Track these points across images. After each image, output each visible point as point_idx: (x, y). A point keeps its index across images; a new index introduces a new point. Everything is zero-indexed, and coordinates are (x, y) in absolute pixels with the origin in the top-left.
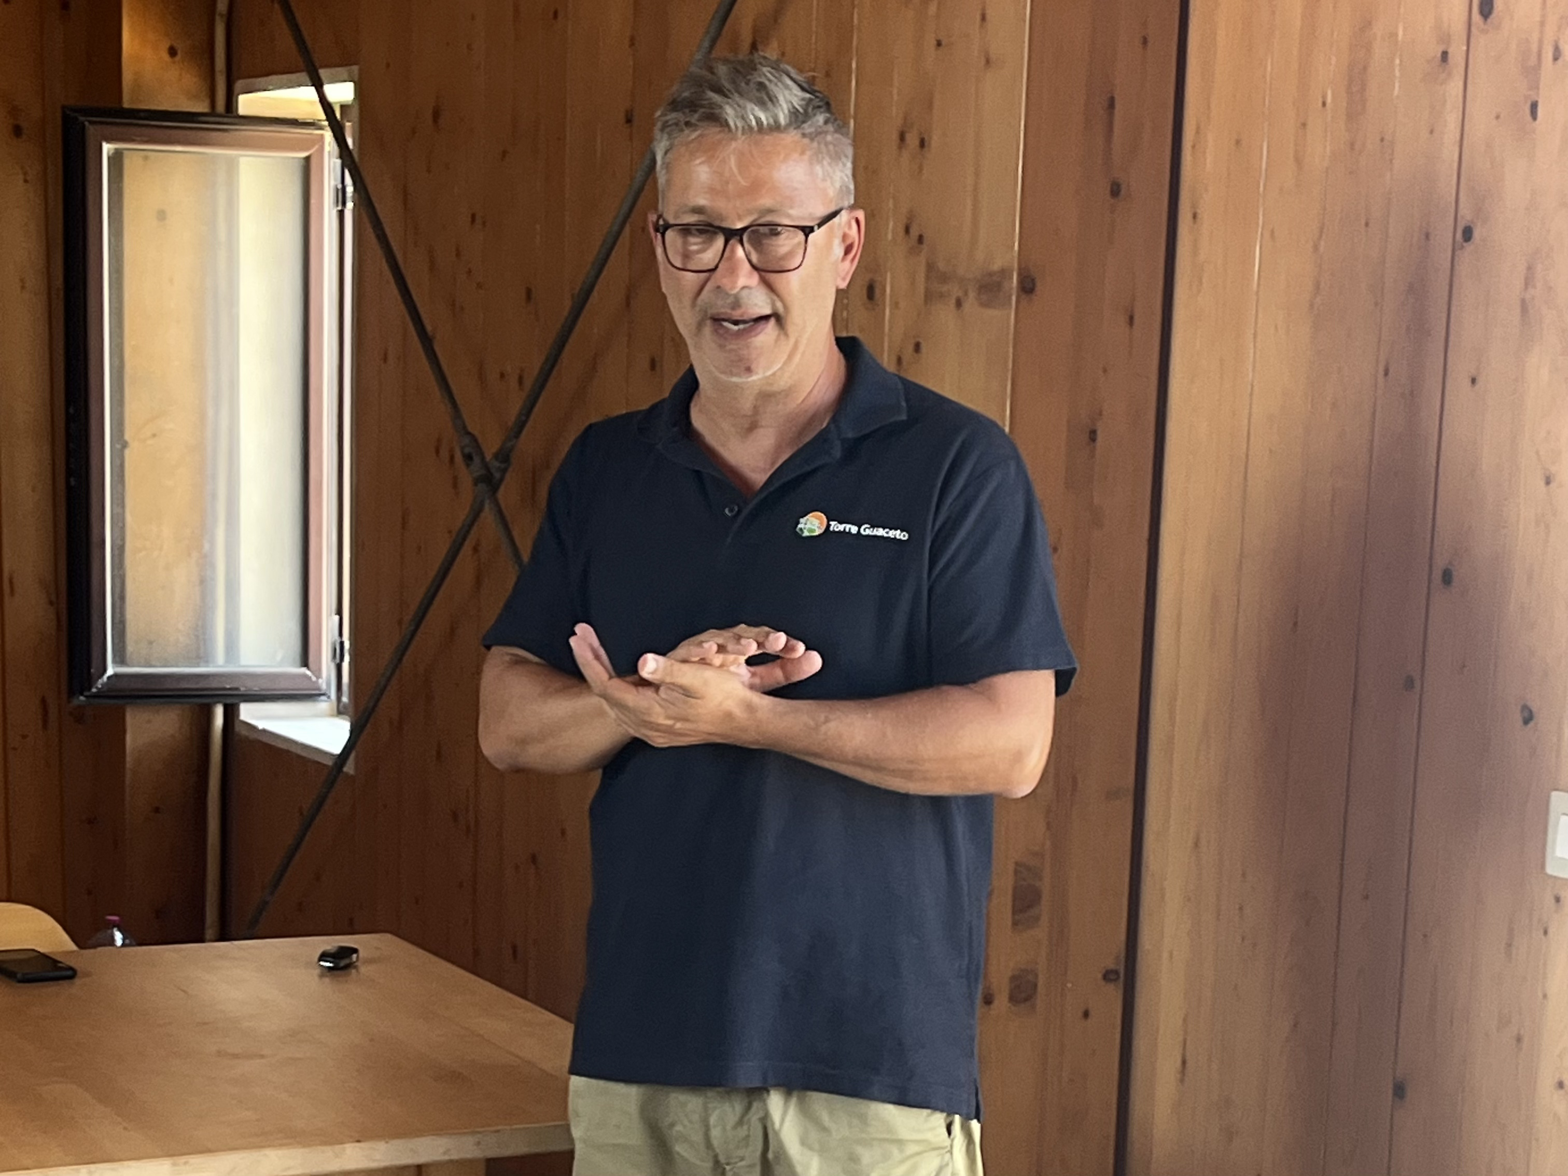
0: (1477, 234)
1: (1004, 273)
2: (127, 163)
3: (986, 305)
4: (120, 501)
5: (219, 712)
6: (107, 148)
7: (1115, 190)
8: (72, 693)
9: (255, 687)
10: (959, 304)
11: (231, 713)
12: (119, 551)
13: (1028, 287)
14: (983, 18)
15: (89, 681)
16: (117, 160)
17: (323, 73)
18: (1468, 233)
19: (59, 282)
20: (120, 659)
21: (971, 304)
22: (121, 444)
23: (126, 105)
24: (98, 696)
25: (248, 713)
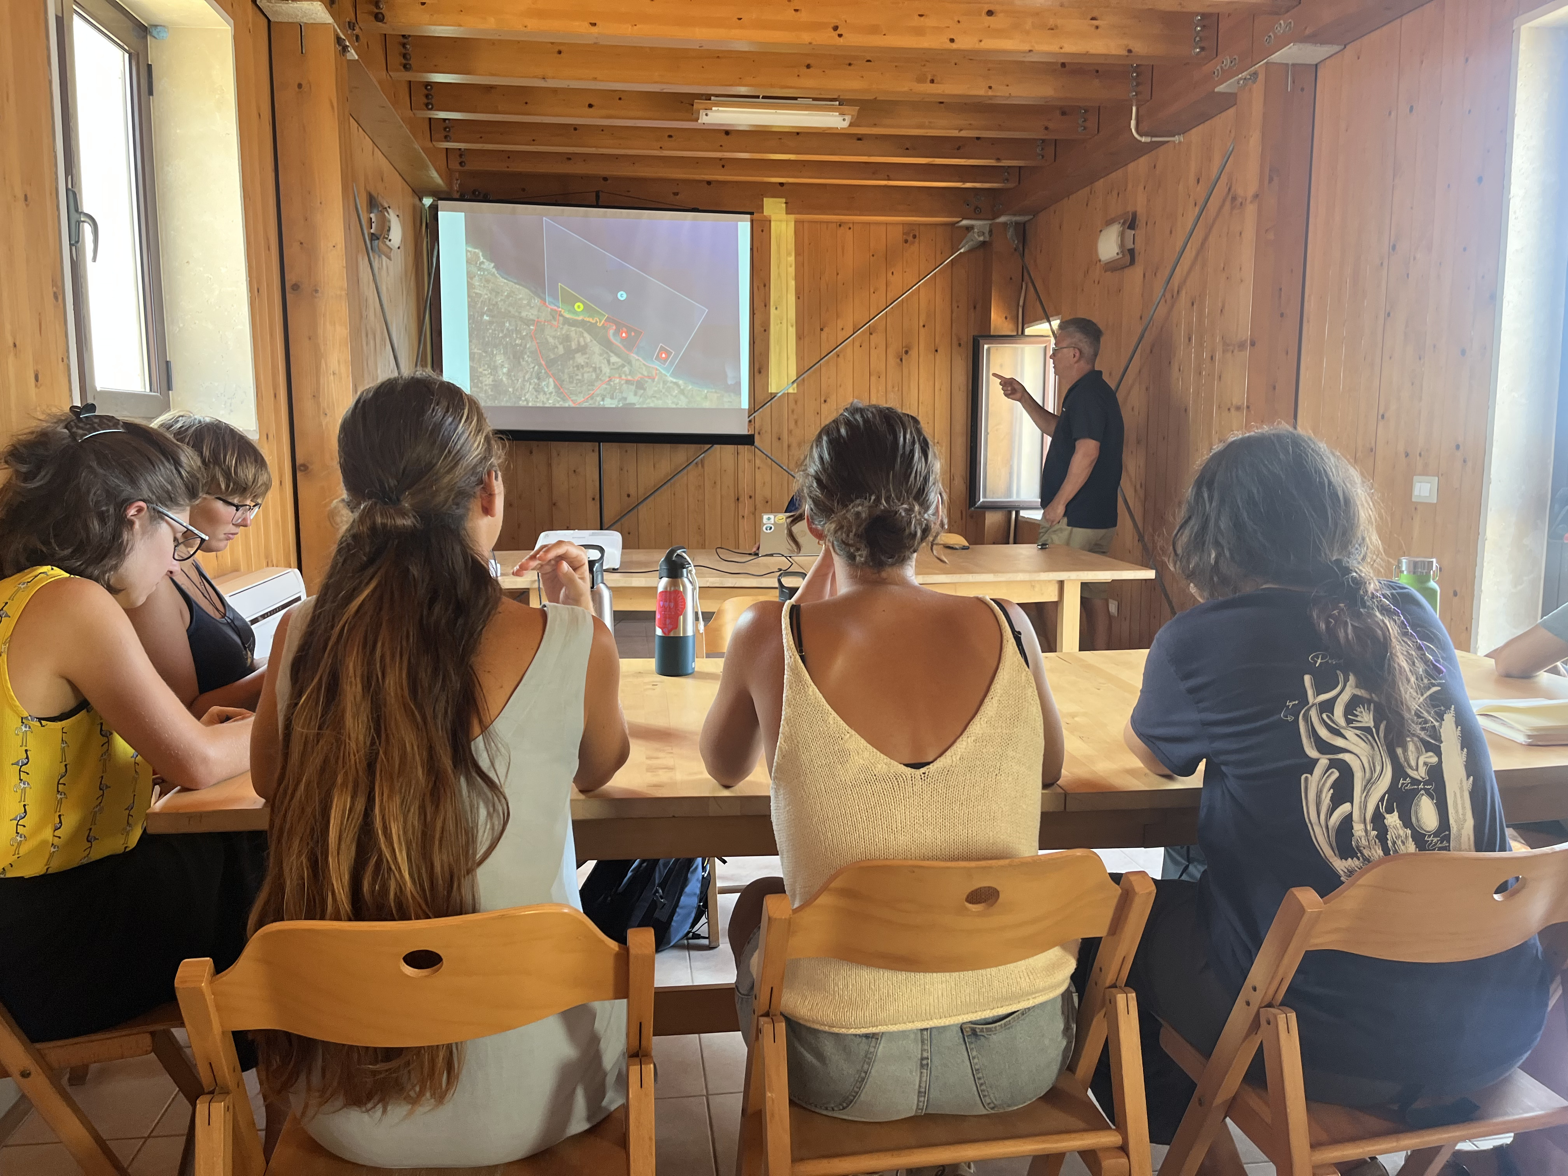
0: (1391, 314)
1: (1246, 341)
2: (992, 351)
3: (1241, 351)
4: (986, 450)
5: (1014, 513)
6: (986, 346)
7: (1282, 315)
8: (970, 507)
9: (1025, 505)
10: (1233, 352)
11: (1017, 513)
12: (985, 464)
13: (1253, 344)
14: (1241, 269)
15: (975, 503)
16: (989, 350)
17: (1051, 319)
18: (1389, 315)
19: (970, 388)
20: (985, 497)
21: (1236, 352)
22: (987, 433)
23: (992, 333)
24: (978, 508)
25: (1023, 513)
